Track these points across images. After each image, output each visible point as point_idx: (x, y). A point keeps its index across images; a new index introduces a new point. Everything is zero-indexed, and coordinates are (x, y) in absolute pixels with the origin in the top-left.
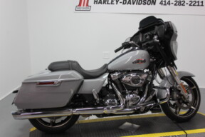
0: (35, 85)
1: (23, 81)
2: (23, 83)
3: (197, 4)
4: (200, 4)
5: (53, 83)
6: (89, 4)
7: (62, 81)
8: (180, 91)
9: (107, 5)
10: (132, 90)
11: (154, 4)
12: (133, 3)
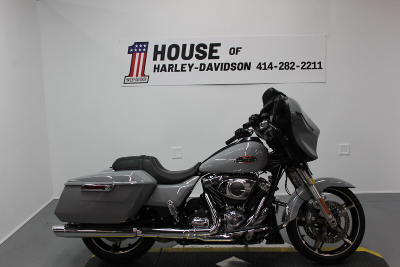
0: (80, 190)
1: (65, 182)
2: (67, 186)
3: (312, 66)
4: (317, 66)
5: (103, 187)
6: (146, 73)
7: (116, 185)
8: (319, 211)
9: (174, 73)
10: (235, 204)
11: (249, 69)
12: (216, 69)
